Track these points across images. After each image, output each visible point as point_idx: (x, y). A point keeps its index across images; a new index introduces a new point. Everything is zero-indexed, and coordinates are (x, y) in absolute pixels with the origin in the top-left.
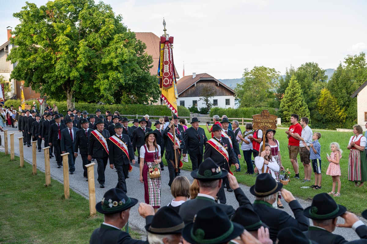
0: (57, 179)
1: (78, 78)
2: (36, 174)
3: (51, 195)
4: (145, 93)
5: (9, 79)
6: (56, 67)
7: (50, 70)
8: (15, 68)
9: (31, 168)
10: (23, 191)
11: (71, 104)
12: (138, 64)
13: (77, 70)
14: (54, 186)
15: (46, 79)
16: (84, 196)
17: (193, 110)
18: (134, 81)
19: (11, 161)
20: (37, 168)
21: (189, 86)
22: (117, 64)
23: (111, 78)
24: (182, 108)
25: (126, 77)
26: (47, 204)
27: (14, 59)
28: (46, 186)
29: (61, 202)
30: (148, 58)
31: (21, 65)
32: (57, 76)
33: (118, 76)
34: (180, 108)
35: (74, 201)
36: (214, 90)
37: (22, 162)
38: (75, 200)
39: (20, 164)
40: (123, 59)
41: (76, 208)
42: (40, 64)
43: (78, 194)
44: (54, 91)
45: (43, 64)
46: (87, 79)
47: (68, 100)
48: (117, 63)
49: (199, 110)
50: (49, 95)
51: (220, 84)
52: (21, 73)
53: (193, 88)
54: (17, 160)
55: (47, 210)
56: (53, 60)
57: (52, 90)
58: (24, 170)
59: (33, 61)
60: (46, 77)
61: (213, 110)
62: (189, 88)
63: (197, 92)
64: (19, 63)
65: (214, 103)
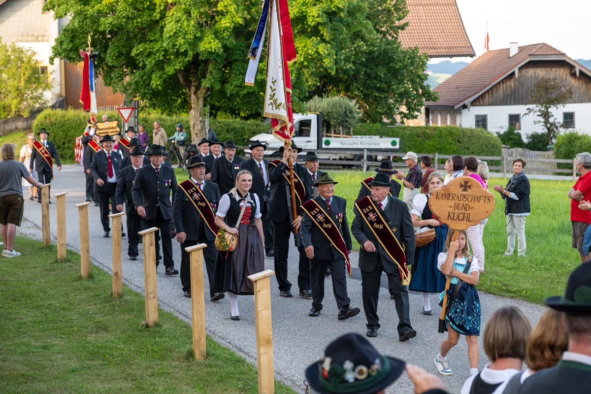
0: (173, 309)
1: (218, 55)
2: (121, 296)
3: (160, 350)
4: (386, 94)
5: (48, 59)
6: (165, 30)
7: (149, 34)
8: (65, 30)
9: (108, 282)
10: (91, 338)
11: (201, 121)
12: (370, 20)
13: (216, 34)
14: (166, 326)
15: (140, 59)
16: (241, 353)
17: (510, 139)
18: (360, 64)
19: (57, 261)
20: (123, 281)
21: (500, 77)
22: (318, 19)
23: (301, 55)
24: (480, 133)
25: (338, 53)
26: (150, 371)
27: (61, 7)
28: (147, 326)
29: (186, 368)
30: (394, 5)
31: (79, 22)
32: (166, 50)
33: (320, 50)
34: (475, 134)
35: (216, 366)
36: (564, 86)
37: (85, 264)
38: (219, 363)
39: (79, 271)
40: (332, 6)
41: (222, 384)
42: (124, 20)
43: (225, 349)
44: (160, 88)
45: (133, 19)
46: (241, 58)
47: (193, 112)
48: (318, 17)
49: (525, 140)
50: (147, 98)
51: (581, 72)
52: (77, 41)
53: (511, 83)
54: (72, 260)
55: (152, 387)
56: (158, 11)
57: (154, 86)
58: (91, 285)
59: (109, 13)
60: (138, 52)
61: (563, 138)
62: (499, 83)
63: (521, 92)
64: (74, 18)
65: (565, 122)
